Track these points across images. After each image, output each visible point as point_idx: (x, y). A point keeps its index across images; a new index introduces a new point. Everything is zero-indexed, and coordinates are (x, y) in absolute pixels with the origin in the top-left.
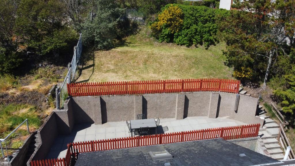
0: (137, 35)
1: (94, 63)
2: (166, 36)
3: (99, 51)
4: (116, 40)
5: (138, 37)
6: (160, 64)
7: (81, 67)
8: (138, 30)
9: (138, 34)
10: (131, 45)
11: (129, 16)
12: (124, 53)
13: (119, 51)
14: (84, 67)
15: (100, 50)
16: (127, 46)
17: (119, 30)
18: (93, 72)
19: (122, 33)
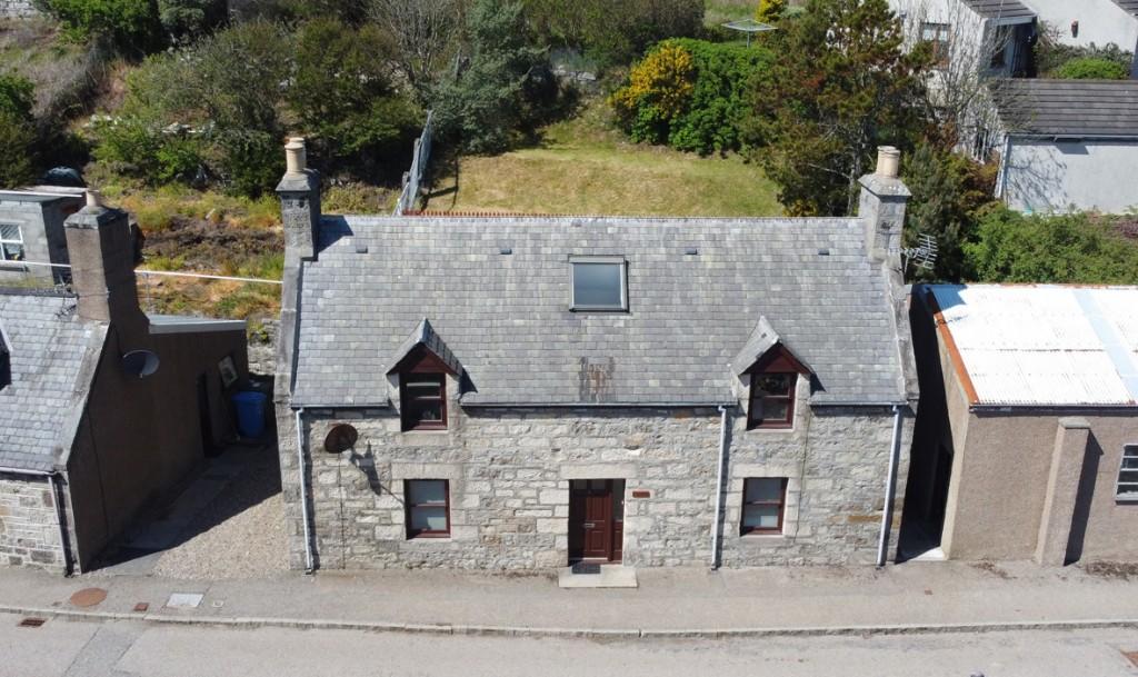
0: (575, 122)
1: (457, 183)
2: (647, 127)
3: (471, 158)
4: (518, 133)
5: (579, 124)
6: (620, 195)
7: (426, 191)
8: (580, 108)
9: (578, 118)
10: (555, 146)
11: (559, 69)
12: (534, 163)
13: (523, 157)
14: (434, 191)
15: (474, 153)
16: (544, 148)
17: (527, 107)
18: (454, 203)
19: (535, 115)
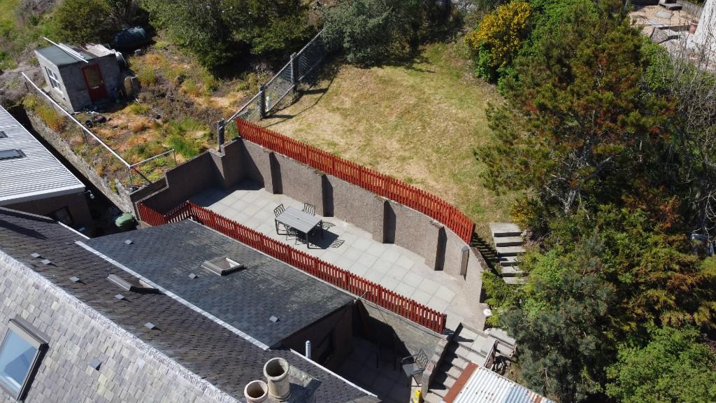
0: (449, 45)
1: (329, 86)
5: (452, 48)
6: (424, 127)
7: (307, 87)
8: (459, 33)
9: (453, 43)
14: (311, 89)
18: (316, 103)
19: (426, 33)
